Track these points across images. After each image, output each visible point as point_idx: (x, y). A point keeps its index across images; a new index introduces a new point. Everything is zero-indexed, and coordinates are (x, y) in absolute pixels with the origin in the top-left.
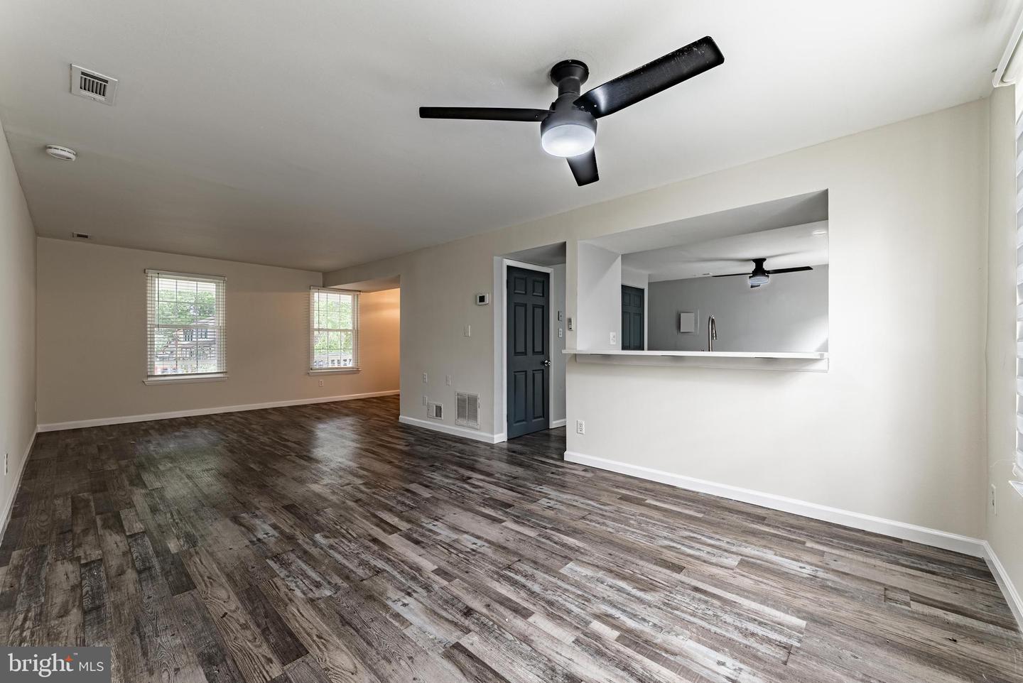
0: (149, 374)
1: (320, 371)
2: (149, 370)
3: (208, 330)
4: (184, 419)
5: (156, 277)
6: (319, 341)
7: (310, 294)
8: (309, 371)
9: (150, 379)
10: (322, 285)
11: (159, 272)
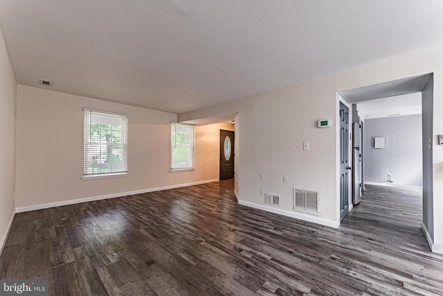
0: (85, 173)
1: (176, 170)
2: (84, 171)
3: (102, 146)
4: (105, 201)
5: (88, 113)
6: (175, 153)
7: (171, 126)
8: (170, 170)
9: (85, 176)
10: (177, 121)
11: (91, 110)
